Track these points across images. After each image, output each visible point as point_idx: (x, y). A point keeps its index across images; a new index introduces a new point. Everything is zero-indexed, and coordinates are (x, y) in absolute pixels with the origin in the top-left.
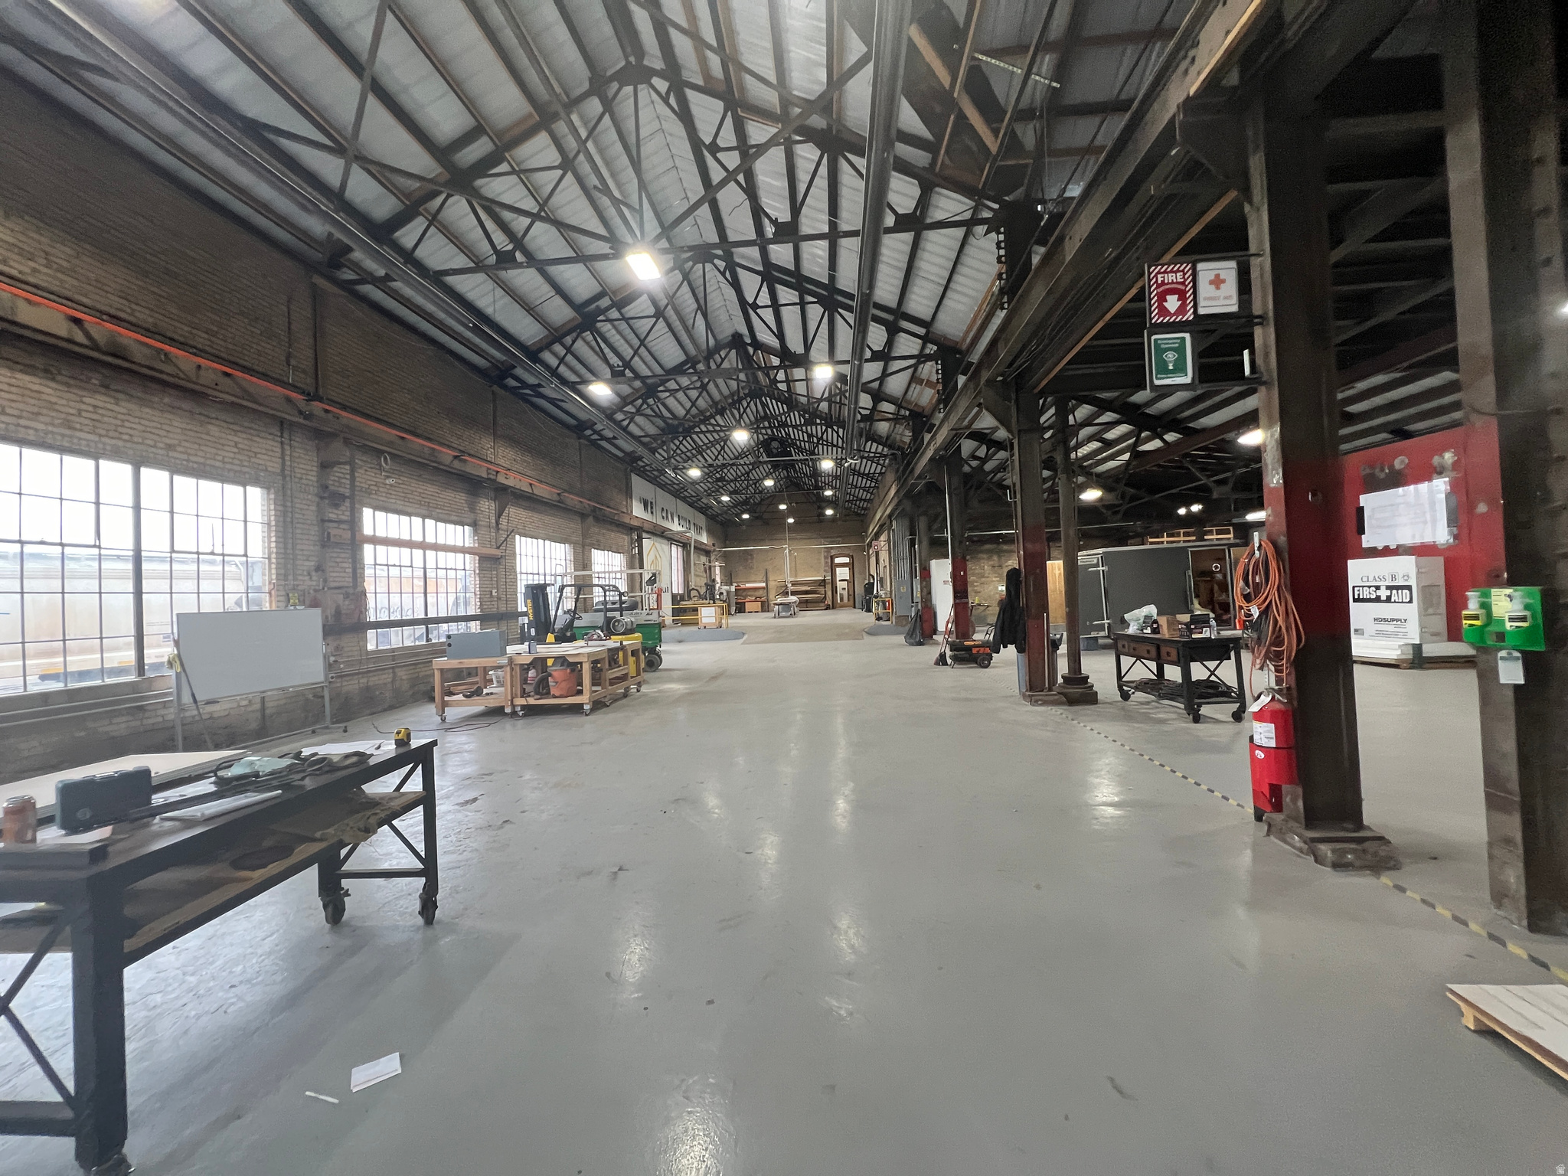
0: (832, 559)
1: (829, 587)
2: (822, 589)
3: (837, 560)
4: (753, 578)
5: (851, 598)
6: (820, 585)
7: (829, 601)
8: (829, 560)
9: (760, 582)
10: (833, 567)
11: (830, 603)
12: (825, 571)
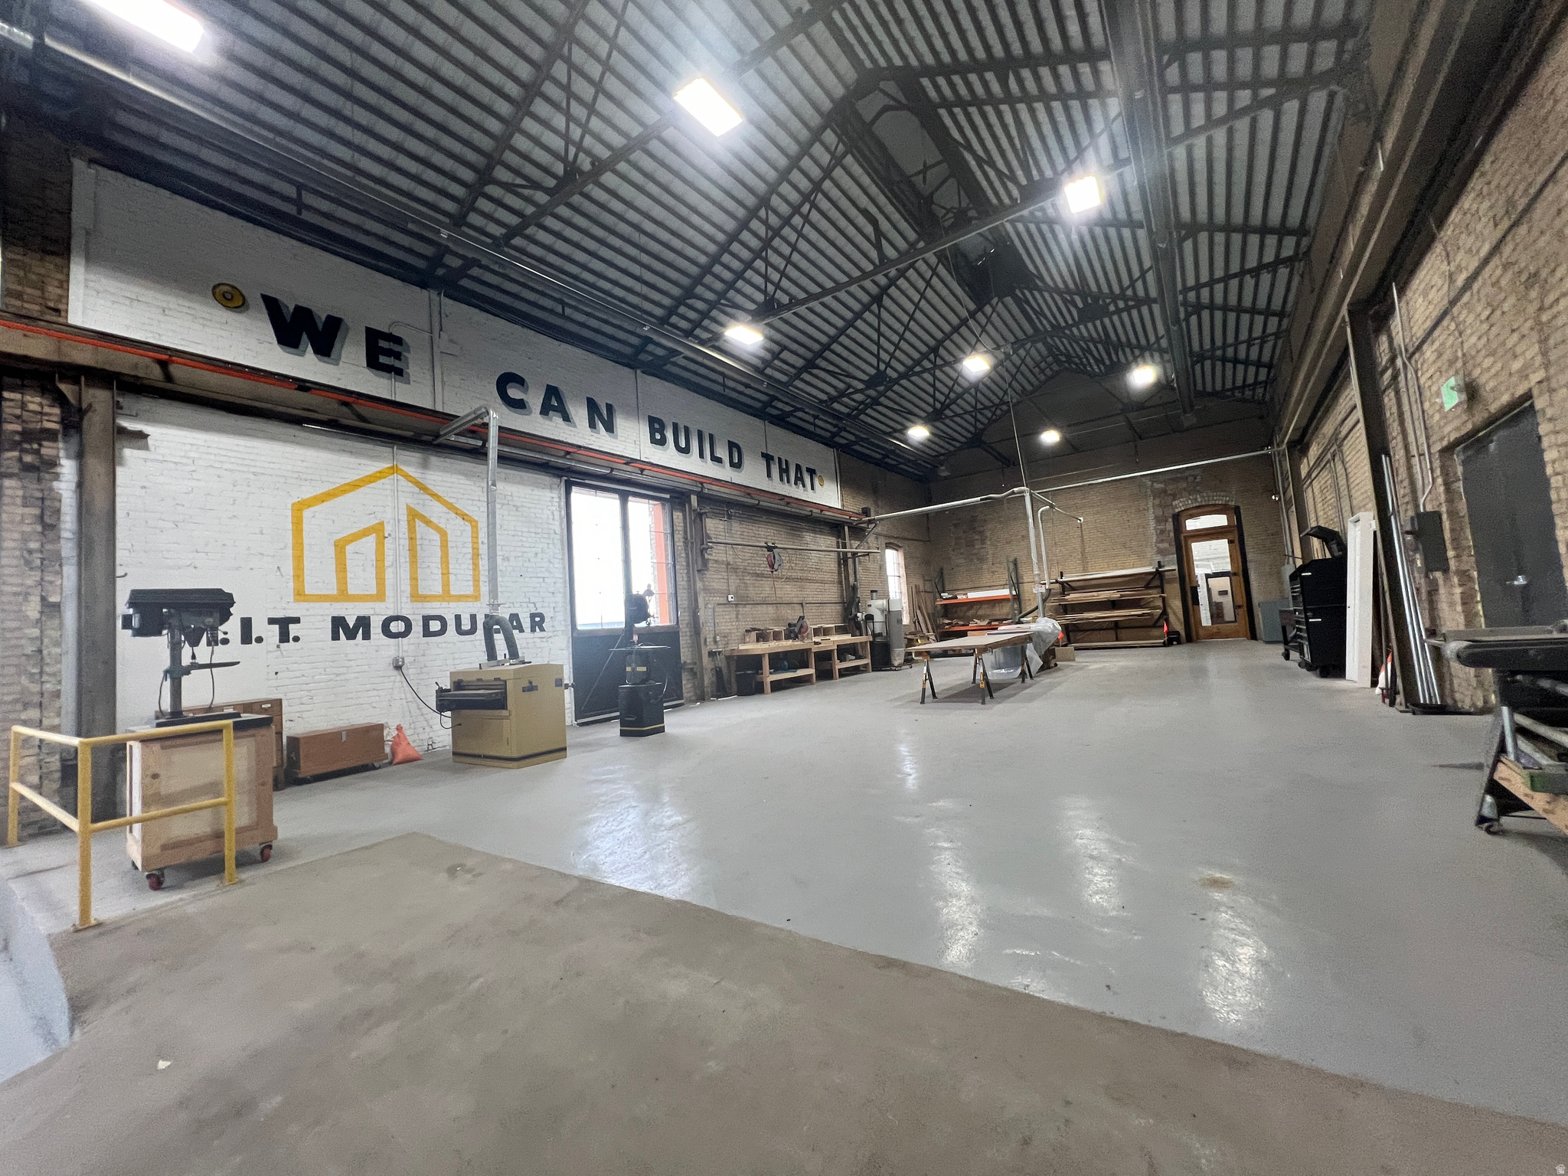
0: (1178, 520)
1: (1173, 592)
2: (1154, 594)
3: (1192, 525)
4: (986, 578)
5: (1243, 612)
6: (1147, 587)
7: (1177, 624)
8: (1170, 526)
9: (1003, 586)
10: (1181, 544)
11: (1179, 627)
12: (1160, 552)
